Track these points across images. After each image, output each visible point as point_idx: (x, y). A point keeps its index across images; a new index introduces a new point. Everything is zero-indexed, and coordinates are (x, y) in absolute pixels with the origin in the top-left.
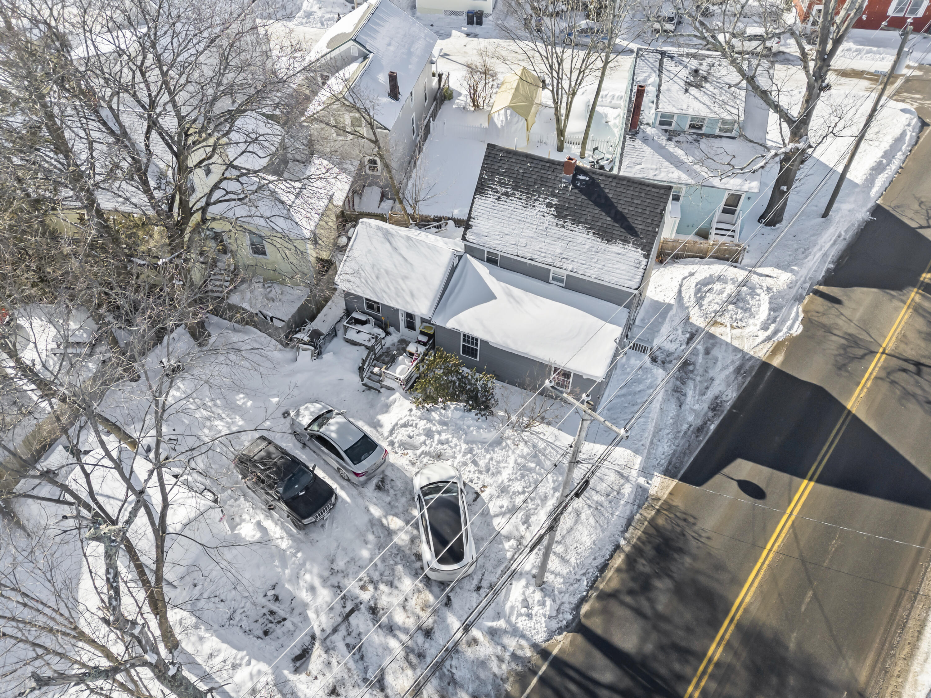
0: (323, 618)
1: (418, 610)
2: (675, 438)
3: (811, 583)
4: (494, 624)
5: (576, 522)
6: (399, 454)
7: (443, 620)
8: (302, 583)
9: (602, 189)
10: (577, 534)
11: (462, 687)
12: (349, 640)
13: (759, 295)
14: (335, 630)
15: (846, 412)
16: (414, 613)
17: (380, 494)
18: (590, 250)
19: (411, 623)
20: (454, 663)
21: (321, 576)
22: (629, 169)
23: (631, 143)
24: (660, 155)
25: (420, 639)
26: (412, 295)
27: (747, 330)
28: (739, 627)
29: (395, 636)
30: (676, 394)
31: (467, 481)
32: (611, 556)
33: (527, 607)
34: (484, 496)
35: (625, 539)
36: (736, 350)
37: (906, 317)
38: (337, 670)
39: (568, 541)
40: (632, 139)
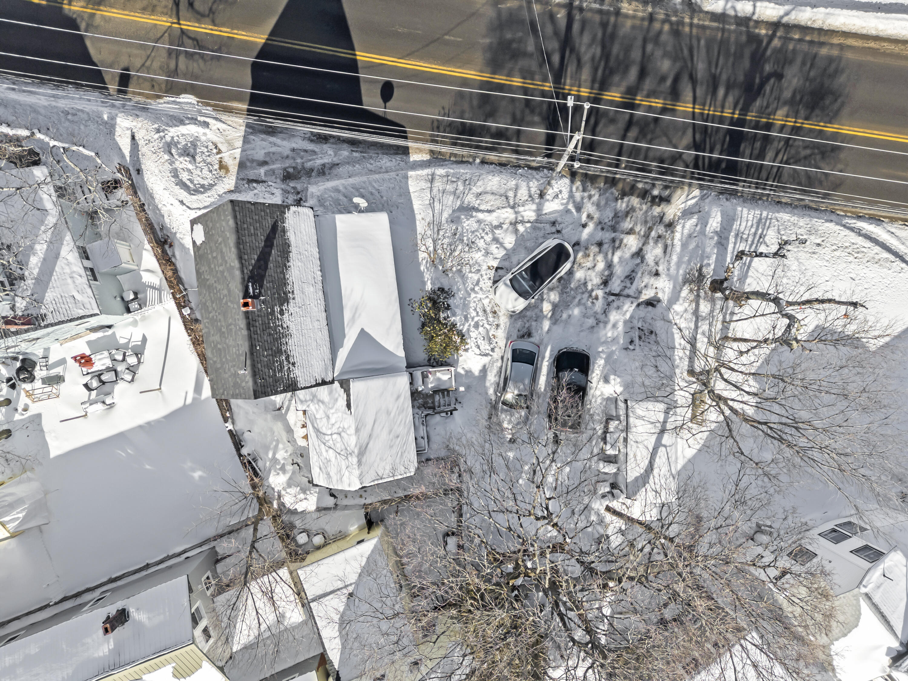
0: (625, 308)
1: (591, 258)
2: (371, 157)
3: (438, 39)
4: (574, 211)
5: (486, 193)
6: (495, 340)
7: (588, 240)
8: (616, 334)
9: (254, 267)
10: (494, 188)
11: (615, 210)
12: (628, 285)
13: (173, 137)
14: (628, 296)
15: (270, 42)
16: (594, 260)
17: (533, 331)
18: (300, 260)
19: (600, 258)
20: (607, 221)
21: (605, 327)
22: (88, 306)
23: (50, 316)
24: (50, 280)
25: (605, 246)
26: (398, 397)
27: (215, 139)
28: (494, 73)
29: (612, 261)
30: (327, 172)
31: (491, 281)
32: (492, 163)
33: (557, 195)
34: (495, 264)
35: (474, 160)
36: (246, 140)
37: (115, 11)
38: (646, 280)
39: (502, 191)
40: (43, 317)
